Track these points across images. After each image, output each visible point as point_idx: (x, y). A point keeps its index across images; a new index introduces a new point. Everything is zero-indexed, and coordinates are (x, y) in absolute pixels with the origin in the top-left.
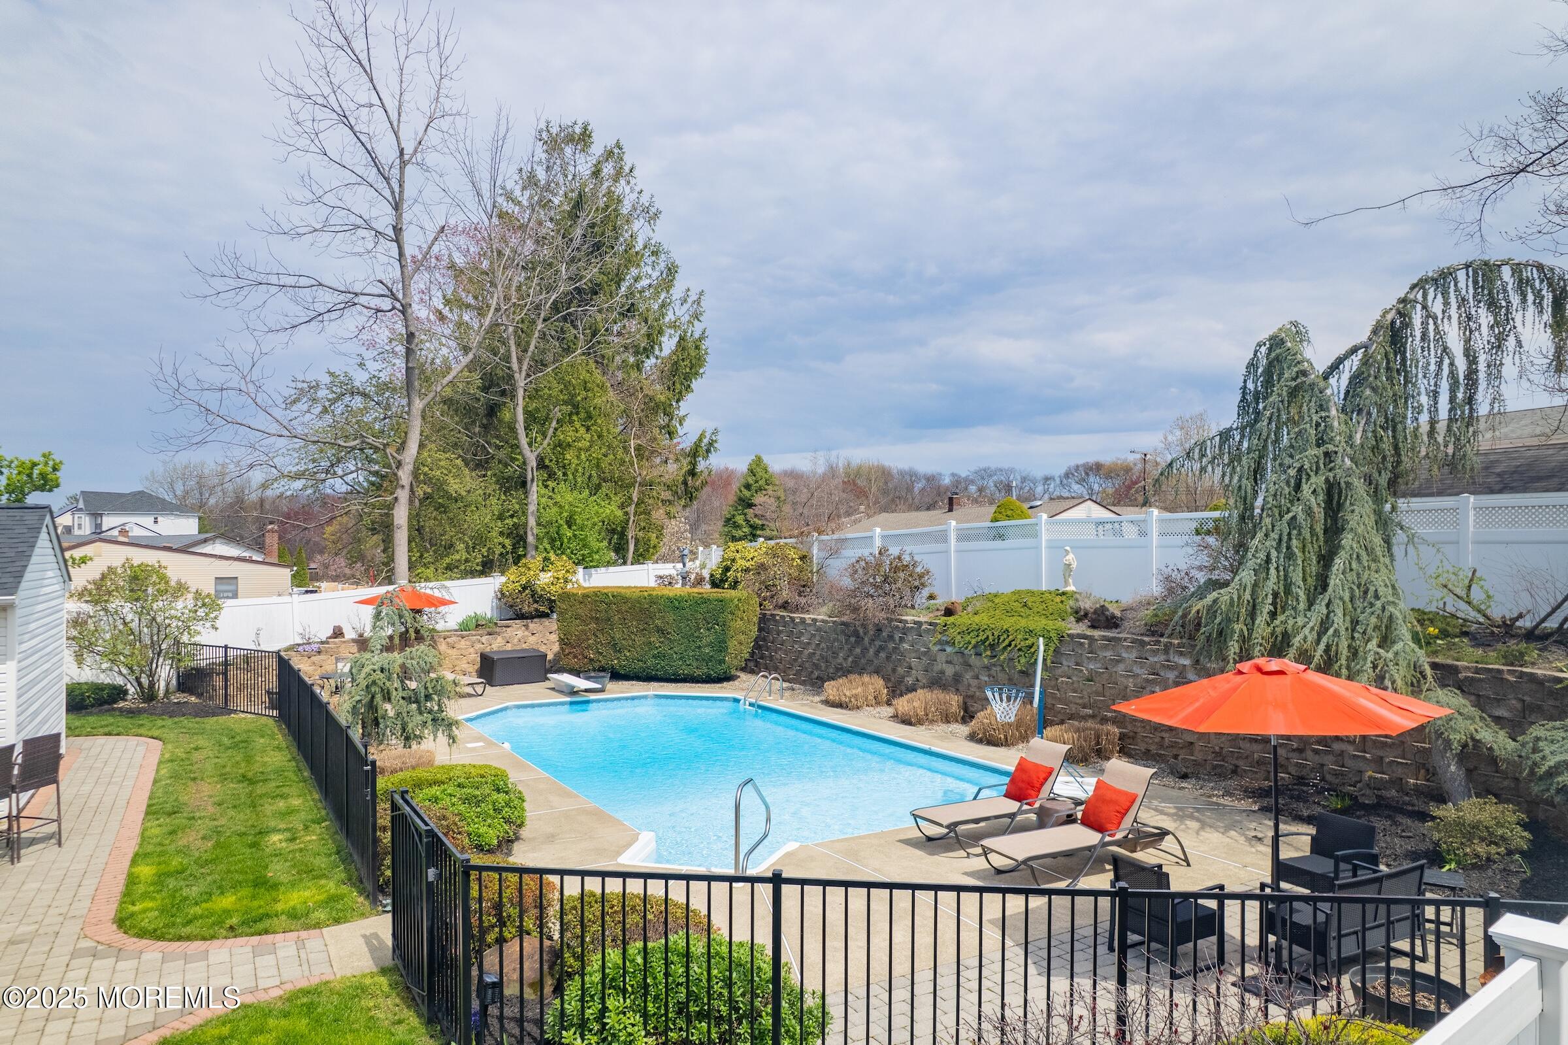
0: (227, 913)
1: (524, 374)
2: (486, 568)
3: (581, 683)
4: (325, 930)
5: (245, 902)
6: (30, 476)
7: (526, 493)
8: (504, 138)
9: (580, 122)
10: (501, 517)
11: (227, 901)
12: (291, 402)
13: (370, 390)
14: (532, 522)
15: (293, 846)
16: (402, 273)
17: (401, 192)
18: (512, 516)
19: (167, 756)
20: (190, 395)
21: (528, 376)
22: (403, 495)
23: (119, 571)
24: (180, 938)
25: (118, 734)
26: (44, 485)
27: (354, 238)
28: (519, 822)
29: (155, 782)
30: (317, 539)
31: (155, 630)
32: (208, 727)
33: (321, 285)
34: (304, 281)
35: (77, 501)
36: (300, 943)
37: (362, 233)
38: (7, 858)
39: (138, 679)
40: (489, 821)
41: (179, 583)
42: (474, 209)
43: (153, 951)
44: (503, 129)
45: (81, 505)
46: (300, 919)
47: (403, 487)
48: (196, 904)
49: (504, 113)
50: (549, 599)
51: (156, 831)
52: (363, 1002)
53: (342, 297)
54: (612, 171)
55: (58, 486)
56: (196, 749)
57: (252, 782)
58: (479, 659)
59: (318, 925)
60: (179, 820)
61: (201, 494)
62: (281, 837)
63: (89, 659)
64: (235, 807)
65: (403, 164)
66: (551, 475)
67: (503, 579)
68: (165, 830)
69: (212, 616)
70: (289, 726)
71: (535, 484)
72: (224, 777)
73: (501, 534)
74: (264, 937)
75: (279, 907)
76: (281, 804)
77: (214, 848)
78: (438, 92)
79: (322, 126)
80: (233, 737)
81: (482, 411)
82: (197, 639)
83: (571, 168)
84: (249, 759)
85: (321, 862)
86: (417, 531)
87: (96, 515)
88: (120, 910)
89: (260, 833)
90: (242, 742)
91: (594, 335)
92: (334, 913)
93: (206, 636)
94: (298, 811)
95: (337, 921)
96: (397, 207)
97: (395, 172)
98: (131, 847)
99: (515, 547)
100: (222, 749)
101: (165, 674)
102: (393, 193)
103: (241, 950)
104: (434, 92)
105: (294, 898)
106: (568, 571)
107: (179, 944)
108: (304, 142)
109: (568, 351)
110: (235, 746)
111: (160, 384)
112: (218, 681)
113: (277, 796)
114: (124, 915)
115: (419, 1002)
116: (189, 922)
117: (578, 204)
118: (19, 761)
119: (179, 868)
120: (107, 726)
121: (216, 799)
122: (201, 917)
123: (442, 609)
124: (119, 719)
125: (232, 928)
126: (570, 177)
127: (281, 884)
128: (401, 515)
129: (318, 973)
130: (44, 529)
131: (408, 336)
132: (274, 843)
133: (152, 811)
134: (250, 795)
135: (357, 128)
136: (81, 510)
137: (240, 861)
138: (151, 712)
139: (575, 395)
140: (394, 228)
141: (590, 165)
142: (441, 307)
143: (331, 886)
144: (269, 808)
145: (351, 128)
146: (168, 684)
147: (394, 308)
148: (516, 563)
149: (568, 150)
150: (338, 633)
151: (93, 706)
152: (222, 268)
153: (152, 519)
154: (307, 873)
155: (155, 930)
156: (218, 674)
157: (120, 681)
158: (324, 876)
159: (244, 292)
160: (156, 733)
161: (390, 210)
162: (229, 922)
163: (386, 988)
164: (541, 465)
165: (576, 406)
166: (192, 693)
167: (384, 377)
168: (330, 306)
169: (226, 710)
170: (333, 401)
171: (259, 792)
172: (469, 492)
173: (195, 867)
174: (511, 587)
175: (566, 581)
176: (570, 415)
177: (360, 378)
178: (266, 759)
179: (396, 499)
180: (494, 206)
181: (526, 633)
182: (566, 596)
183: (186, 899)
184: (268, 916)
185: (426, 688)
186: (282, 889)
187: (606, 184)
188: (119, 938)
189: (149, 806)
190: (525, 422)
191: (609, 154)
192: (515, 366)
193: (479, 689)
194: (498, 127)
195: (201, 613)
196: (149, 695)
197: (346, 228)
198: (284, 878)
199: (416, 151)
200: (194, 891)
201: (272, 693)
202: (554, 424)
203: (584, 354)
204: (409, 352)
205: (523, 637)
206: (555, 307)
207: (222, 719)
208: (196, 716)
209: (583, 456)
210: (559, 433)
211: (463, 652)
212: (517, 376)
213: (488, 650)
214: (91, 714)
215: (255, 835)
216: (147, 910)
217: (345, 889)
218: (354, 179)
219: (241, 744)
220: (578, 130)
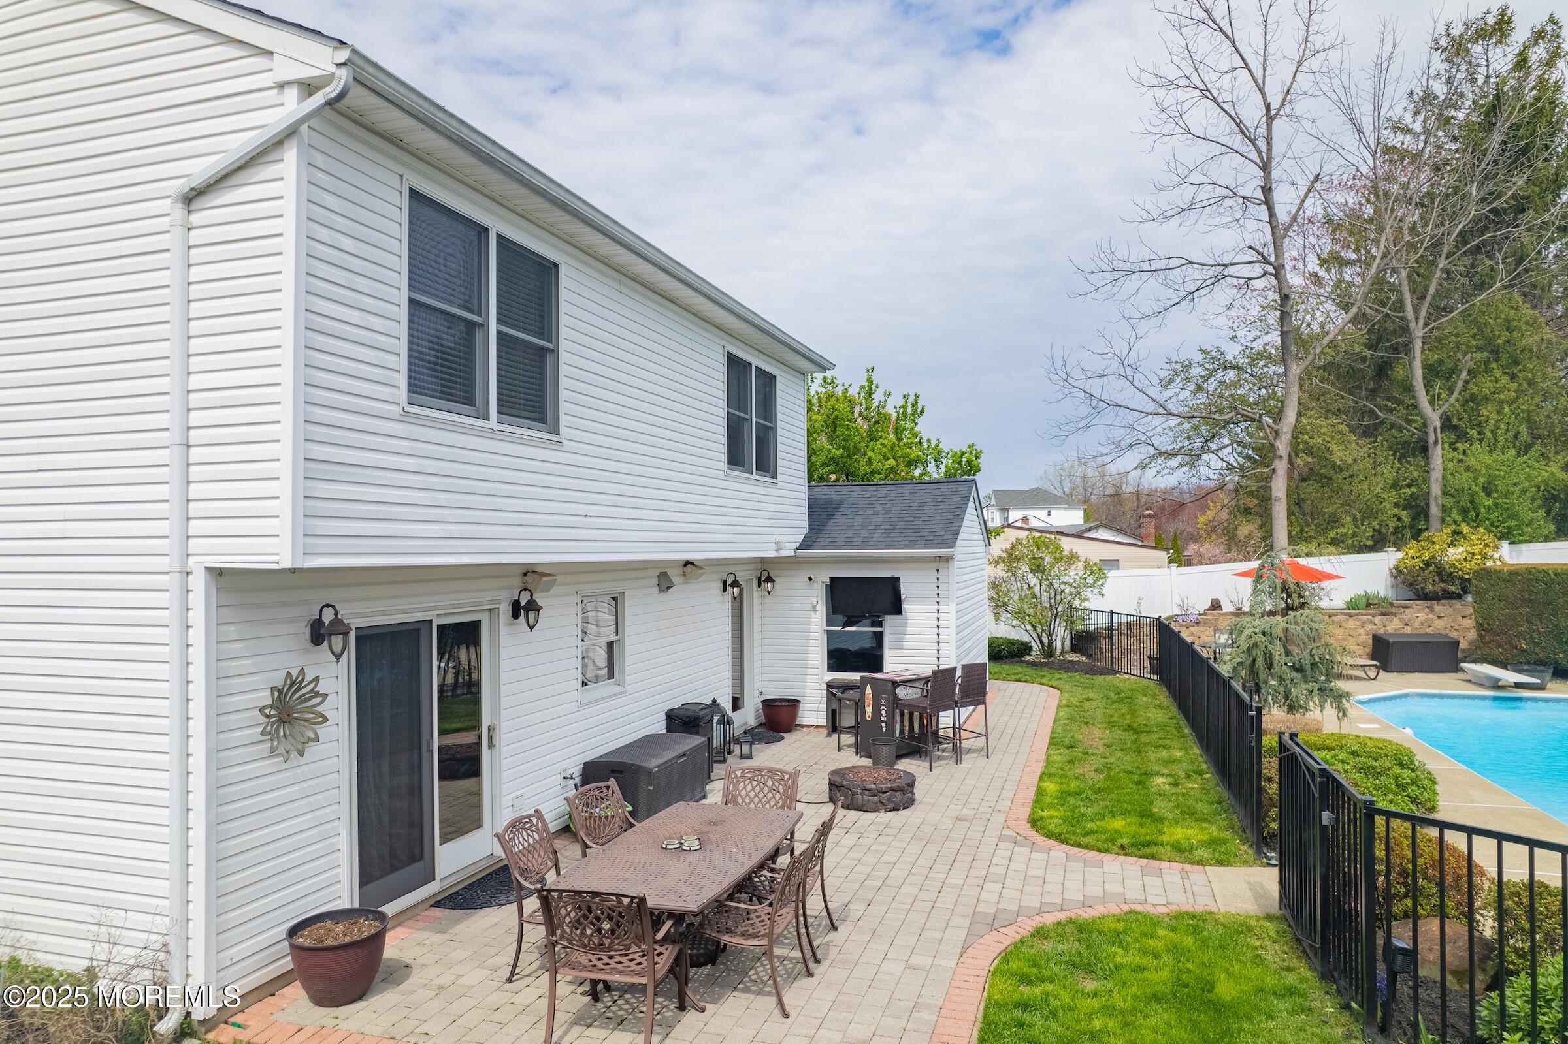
0: (1118, 833)
1: (1421, 322)
2: (1378, 544)
3: (1509, 676)
4: (1208, 868)
5: (1133, 828)
6: (960, 463)
7: (1427, 458)
8: (1390, 57)
9: (1495, 11)
10: (1395, 486)
11: (1118, 824)
12: (1166, 384)
13: (1243, 361)
14: (1436, 490)
15: (1174, 790)
16: (1273, 234)
17: (1269, 150)
18: (1409, 486)
19: (1064, 702)
20: (1076, 384)
21: (1426, 325)
22: (1281, 467)
23: (1024, 542)
24: (1079, 846)
25: (1026, 682)
26: (970, 470)
27: (1221, 210)
28: (1429, 805)
29: (1056, 721)
30: (1190, 529)
31: (1053, 594)
32: (1097, 683)
33: (1190, 262)
34: (1174, 263)
35: (990, 499)
36: (1184, 874)
37: (1228, 202)
38: (954, 759)
39: (1040, 637)
40: (1391, 796)
41: (1071, 552)
42: (1354, 149)
43: (1059, 851)
44: (1388, 48)
45: (993, 502)
46: (1182, 852)
47: (1281, 457)
48: (1092, 821)
49: (1389, 29)
50: (1461, 578)
51: (1059, 758)
52: (1249, 940)
53: (1212, 272)
54: (1545, 55)
55: (979, 471)
56: (1088, 699)
57: (1136, 732)
58: (1371, 641)
59: (1200, 862)
60: (1076, 753)
61: (1085, 490)
62: (1164, 780)
63: (1004, 616)
64: (1122, 750)
65: (1270, 119)
66: (1462, 435)
67: (1400, 555)
68: (1065, 759)
69: (1099, 583)
70: (1169, 689)
71: (1439, 446)
72: (1111, 725)
73: (1396, 505)
74: (1151, 861)
75: (1165, 838)
76: (1164, 754)
77: (1105, 780)
78: (1307, 31)
79: (1186, 106)
80: (1119, 694)
81: (1370, 372)
82: (1086, 604)
83: (1483, 70)
84: (1133, 713)
85: (1203, 808)
86: (1296, 503)
87: (1004, 510)
88: (1032, 813)
89: (1146, 774)
90: (1126, 698)
91: (1520, 261)
92: (1217, 855)
93: (1093, 601)
94: (1180, 761)
95: (1220, 863)
96: (1265, 167)
97: (1262, 131)
98: (1039, 767)
99: (1415, 518)
100: (1110, 701)
101: (1061, 636)
102: (1260, 153)
103: (1131, 867)
104: (1302, 33)
105: (1179, 833)
106: (1487, 545)
107: (1078, 850)
108: (1169, 127)
109: (1482, 287)
110: (1121, 701)
111: (1052, 376)
112: (1105, 644)
113: (1160, 746)
114: (1035, 817)
115: (1311, 955)
116: (1087, 834)
117: (1493, 110)
118: (960, 681)
119: (1078, 790)
120: (1017, 674)
121: (1106, 741)
122: (1097, 832)
123: (1325, 584)
124: (1026, 669)
125: (1122, 847)
126: (1480, 82)
127: (1166, 819)
128: (1279, 487)
129: (1202, 904)
130: (972, 499)
131: (1281, 299)
132: (1158, 785)
133: (1053, 743)
134: (1136, 741)
135: (1220, 100)
136: (993, 506)
137: (1128, 794)
138: (1050, 666)
139: (1495, 339)
140: (1263, 188)
141: (1510, 57)
142: (1317, 269)
143: (1214, 830)
144: (1152, 755)
145: (1215, 100)
146: (1063, 644)
147: (1265, 274)
148: (1416, 537)
149: (1477, 49)
150: (1216, 605)
151: (1007, 657)
152: (1100, 264)
153: (1046, 512)
154: (1188, 814)
155: (1060, 834)
156: (1105, 638)
157: (1026, 638)
158: (1205, 820)
159: (1119, 283)
160: (1055, 684)
161: (1257, 171)
162: (1120, 841)
163: (1272, 933)
164: (1447, 424)
165: (1495, 352)
166: (1083, 654)
167: (1257, 346)
168: (1199, 283)
169: (1112, 670)
170: (1206, 378)
171: (1143, 740)
172: (1355, 460)
173: (1090, 792)
174: (1410, 562)
175: (1485, 557)
176: (1487, 362)
177: (1233, 352)
178: (1148, 715)
179: (1274, 470)
180: (1378, 143)
181: (1431, 616)
182: (1485, 574)
183: (1083, 815)
184: (1154, 843)
185: (1312, 656)
186: (1166, 823)
187: (1534, 75)
188: (1032, 834)
189: (1052, 738)
190: (1424, 378)
191: (1539, 35)
192: (1410, 314)
193: (1372, 674)
194: (1381, 48)
195: (1090, 581)
196: (1048, 652)
197: (1213, 201)
198: (1168, 815)
199: (1282, 105)
200: (1090, 811)
201: (1154, 659)
202: (1464, 375)
203: (1505, 287)
204: (1284, 317)
205: (1427, 620)
206: (1463, 238)
207: (1109, 678)
208: (1087, 673)
209: (1507, 409)
210: (1471, 386)
211: (1352, 632)
212: (1412, 325)
213: (1382, 631)
214: (1006, 663)
215: (1141, 775)
216: (1054, 816)
217: (1227, 835)
218: (1219, 149)
219: (1125, 699)
220: (1491, 20)
